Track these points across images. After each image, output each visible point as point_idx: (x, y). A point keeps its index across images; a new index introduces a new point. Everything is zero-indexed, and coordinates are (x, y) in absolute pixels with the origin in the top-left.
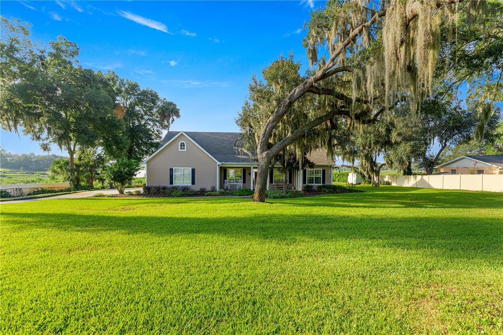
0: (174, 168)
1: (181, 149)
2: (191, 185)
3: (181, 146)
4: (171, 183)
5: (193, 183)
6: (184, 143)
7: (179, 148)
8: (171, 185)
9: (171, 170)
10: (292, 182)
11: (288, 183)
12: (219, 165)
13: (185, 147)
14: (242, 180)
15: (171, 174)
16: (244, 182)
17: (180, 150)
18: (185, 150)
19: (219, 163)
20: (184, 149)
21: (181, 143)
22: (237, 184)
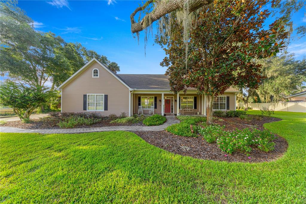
0: (87, 94)
1: (94, 75)
2: (103, 111)
3: (94, 73)
4: (85, 108)
5: (106, 108)
6: (97, 71)
7: (93, 75)
8: (85, 111)
9: (85, 96)
10: (197, 108)
11: (194, 109)
12: (131, 91)
13: (98, 74)
14: (154, 106)
15: (85, 100)
16: (156, 107)
17: (93, 77)
18: (98, 77)
19: (130, 89)
20: (97, 75)
21: (95, 70)
22: (149, 109)
